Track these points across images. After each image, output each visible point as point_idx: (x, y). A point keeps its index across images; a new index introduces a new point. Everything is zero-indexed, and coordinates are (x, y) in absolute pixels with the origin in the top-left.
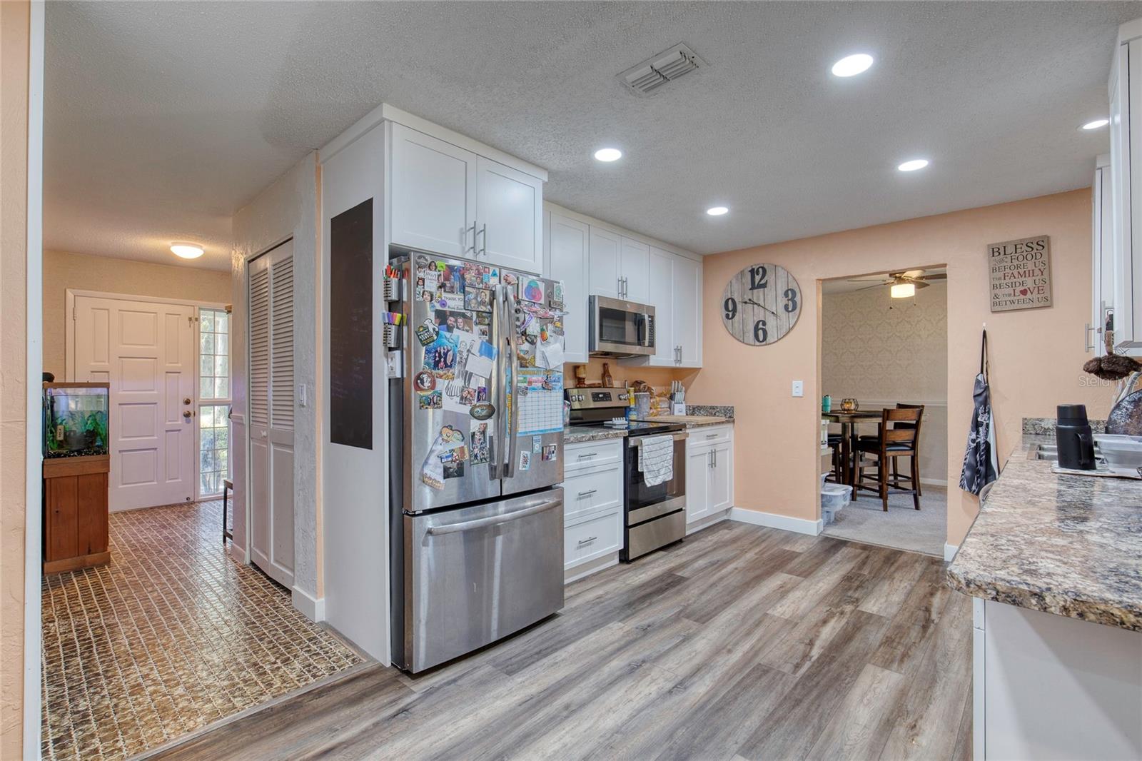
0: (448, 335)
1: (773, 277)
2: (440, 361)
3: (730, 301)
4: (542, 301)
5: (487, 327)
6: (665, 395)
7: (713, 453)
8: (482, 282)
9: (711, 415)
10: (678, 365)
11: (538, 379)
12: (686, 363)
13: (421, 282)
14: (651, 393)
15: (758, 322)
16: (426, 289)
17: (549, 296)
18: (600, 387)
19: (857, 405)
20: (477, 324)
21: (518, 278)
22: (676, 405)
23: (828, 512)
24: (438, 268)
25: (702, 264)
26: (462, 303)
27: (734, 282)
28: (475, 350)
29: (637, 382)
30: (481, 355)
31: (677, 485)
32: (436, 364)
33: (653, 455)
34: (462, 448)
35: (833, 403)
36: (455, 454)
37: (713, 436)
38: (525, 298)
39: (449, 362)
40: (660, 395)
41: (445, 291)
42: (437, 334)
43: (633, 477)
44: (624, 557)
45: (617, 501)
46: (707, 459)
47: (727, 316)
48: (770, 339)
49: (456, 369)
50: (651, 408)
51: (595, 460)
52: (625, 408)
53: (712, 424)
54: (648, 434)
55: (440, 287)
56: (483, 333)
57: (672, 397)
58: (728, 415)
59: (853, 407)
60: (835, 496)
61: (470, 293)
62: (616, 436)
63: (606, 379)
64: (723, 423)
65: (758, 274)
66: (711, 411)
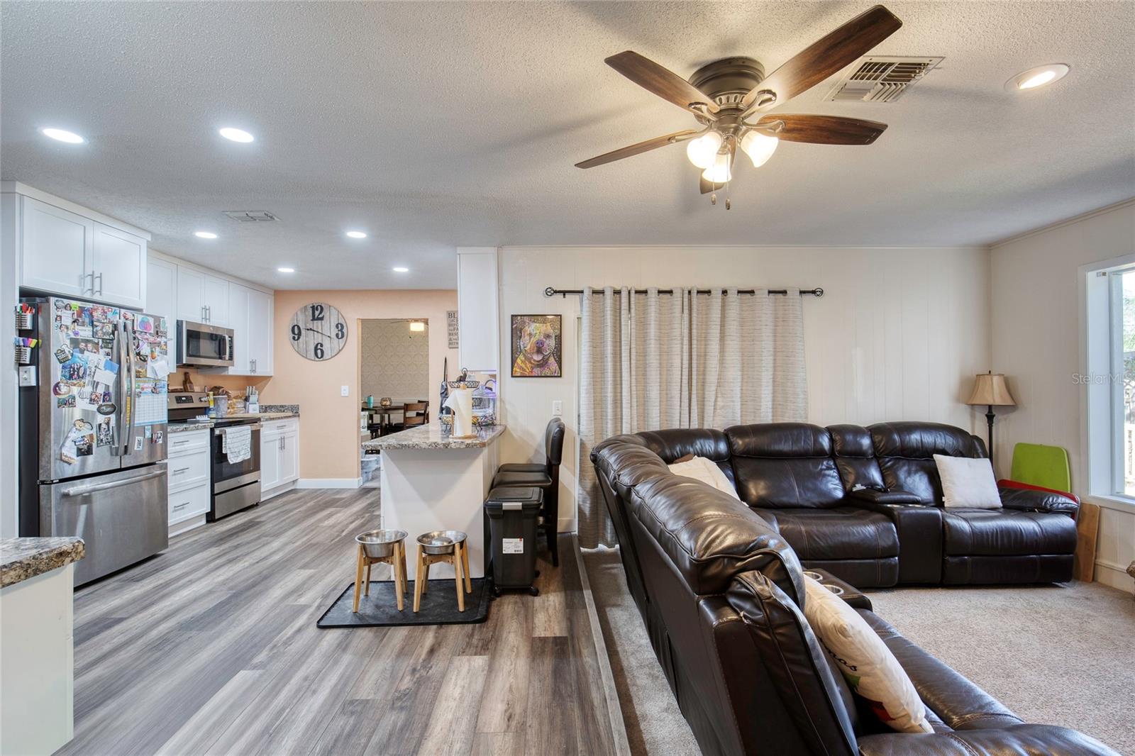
0: (80, 355)
1: (328, 314)
2: (74, 374)
3: (296, 327)
4: (152, 331)
5: (110, 350)
6: (241, 398)
7: (282, 439)
8: (106, 318)
9: (281, 411)
10: (253, 374)
11: (149, 386)
12: (260, 372)
13: (58, 319)
14: (229, 396)
15: (318, 344)
16: (63, 323)
17: (157, 327)
18: (182, 392)
19: (391, 402)
20: (102, 348)
21: (133, 315)
22: (250, 405)
23: (366, 473)
24: (73, 309)
25: (273, 297)
26: (91, 333)
27: (299, 313)
28: (102, 366)
29: (216, 387)
30: (106, 369)
31: (254, 464)
32: (71, 377)
33: (235, 440)
34: (91, 436)
35: (374, 401)
36: (86, 439)
37: (283, 427)
38: (139, 329)
39: (81, 375)
40: (236, 398)
41: (78, 325)
42: (72, 355)
43: (218, 456)
44: (211, 518)
45: (205, 476)
46: (277, 444)
47: (294, 338)
48: (326, 356)
49: (87, 379)
50: (228, 408)
51: (186, 446)
52: (205, 408)
53: (282, 418)
54: (230, 426)
55: (74, 322)
56: (107, 355)
57: (247, 399)
58: (295, 411)
59: (388, 403)
60: (370, 461)
61: (97, 326)
62: (205, 427)
63: (188, 385)
64: (290, 417)
65: (317, 310)
66: (281, 408)
